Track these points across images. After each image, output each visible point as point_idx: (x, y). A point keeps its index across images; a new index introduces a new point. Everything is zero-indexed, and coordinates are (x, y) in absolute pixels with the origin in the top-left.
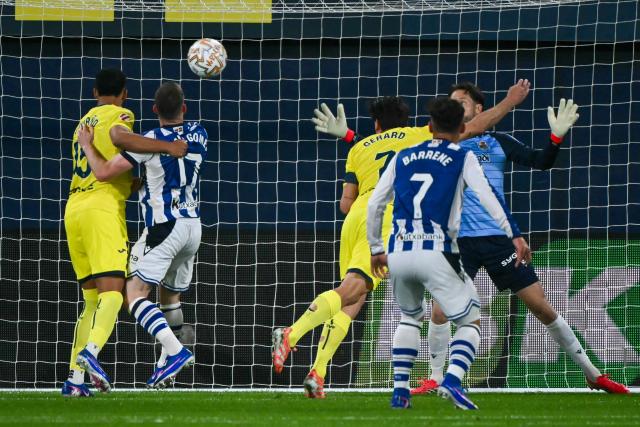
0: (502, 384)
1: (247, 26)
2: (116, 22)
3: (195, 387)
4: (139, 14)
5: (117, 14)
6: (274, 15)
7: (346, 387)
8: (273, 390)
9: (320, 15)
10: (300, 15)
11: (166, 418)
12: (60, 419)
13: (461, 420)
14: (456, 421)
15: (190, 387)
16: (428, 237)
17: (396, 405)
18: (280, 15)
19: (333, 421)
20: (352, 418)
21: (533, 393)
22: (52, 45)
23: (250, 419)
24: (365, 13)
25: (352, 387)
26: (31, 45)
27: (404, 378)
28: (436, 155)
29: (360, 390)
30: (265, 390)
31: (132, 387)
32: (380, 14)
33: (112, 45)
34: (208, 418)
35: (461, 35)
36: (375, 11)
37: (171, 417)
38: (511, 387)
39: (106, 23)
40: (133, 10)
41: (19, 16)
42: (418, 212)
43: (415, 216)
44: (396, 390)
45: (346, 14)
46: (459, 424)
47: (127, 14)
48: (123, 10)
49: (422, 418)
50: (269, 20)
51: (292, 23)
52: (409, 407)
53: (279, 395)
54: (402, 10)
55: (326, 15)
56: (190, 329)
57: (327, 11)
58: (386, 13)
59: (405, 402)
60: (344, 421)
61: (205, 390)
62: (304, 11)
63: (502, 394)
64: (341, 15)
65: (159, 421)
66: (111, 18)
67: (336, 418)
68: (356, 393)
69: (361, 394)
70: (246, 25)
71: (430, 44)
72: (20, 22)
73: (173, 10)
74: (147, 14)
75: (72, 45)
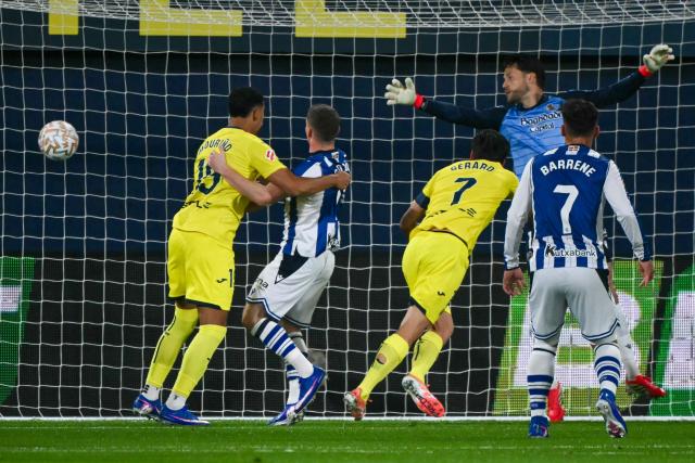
0: (645, 412)
1: (381, 41)
2: (245, 37)
3: (327, 415)
4: (268, 29)
5: (245, 29)
6: (408, 30)
7: (484, 415)
8: (407, 418)
9: (456, 29)
10: (435, 30)
11: (296, 448)
12: (186, 449)
13: (602, 450)
14: (596, 450)
15: (321, 415)
16: (581, 253)
17: (534, 434)
18: (414, 30)
19: (470, 450)
20: (490, 447)
21: (676, 422)
22: (178, 61)
23: (384, 448)
24: (503, 28)
25: (489, 415)
26: (156, 62)
27: (541, 406)
28: (577, 165)
29: (497, 419)
30: (399, 418)
31: (261, 415)
32: (518, 28)
33: (240, 62)
34: (340, 448)
35: (603, 50)
36: (513, 25)
37: (302, 447)
38: (655, 414)
39: (234, 39)
40: (262, 24)
41: (144, 31)
42: (567, 227)
43: (565, 232)
44: (533, 418)
45: (483, 29)
46: (600, 453)
47: (256, 28)
48: (252, 24)
49: (562, 447)
50: (403, 35)
51: (427, 38)
52: (547, 436)
53: (414, 424)
54: (541, 25)
55: (462, 29)
56: (321, 355)
57: (464, 26)
58: (524, 28)
59: (544, 430)
60: (481, 451)
61: (337, 418)
62: (439, 26)
63: (645, 422)
64: (477, 29)
65: (290, 451)
66: (239, 33)
67: (473, 448)
68: (494, 421)
69: (499, 423)
70: (379, 40)
71: (569, 60)
72: (144, 37)
73: (304, 25)
74: (276, 29)
75: (199, 61)
